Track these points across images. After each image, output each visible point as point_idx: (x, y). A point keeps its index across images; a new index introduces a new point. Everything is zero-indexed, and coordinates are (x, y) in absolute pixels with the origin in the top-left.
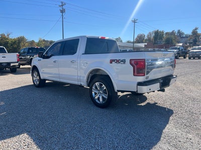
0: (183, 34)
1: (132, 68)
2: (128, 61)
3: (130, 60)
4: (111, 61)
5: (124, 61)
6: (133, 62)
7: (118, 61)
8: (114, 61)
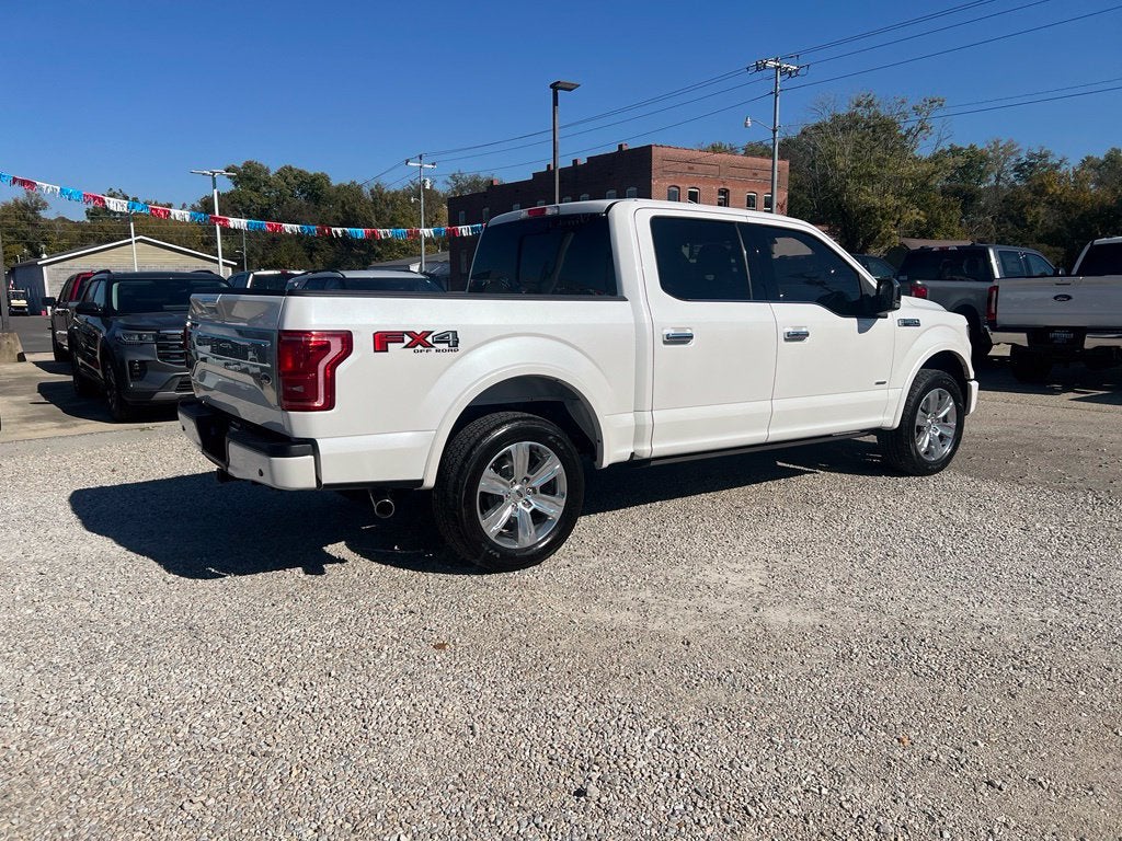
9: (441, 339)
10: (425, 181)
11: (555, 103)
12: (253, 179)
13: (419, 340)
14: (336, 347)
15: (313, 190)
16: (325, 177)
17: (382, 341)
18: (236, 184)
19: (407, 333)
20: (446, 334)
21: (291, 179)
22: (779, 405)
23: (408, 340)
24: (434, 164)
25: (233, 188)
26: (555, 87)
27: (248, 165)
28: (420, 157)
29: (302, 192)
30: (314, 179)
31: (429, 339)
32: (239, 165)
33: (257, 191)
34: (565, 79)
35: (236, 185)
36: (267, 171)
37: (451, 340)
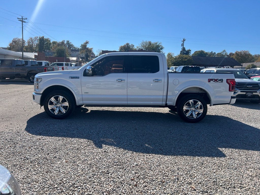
0: (72, 45)
1: (228, 85)
2: (225, 81)
3: (227, 79)
4: (210, 80)
5: (222, 80)
6: (229, 81)
7: (216, 80)
8: (212, 80)
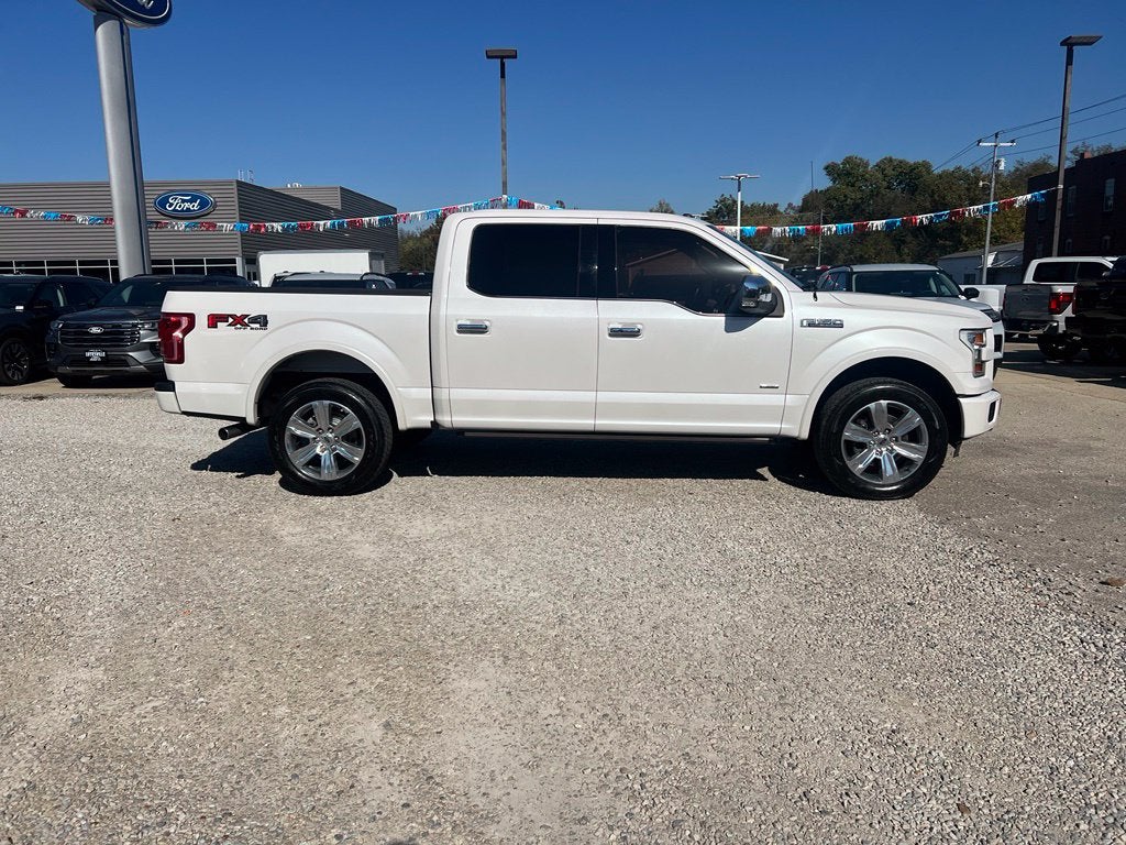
9: (255, 320)
10: (998, 161)
11: (1069, 62)
12: (850, 174)
13: (239, 321)
14: (185, 322)
15: (911, 182)
16: (926, 165)
17: (214, 320)
18: (834, 180)
19: (231, 316)
20: (259, 317)
21: (889, 171)
22: (604, 396)
23: (231, 320)
24: (1013, 141)
25: (831, 184)
26: (1069, 44)
27: (848, 160)
28: (996, 135)
29: (899, 184)
30: (914, 168)
31: (246, 320)
32: (839, 161)
33: (853, 186)
34: (1075, 34)
35: (834, 182)
36: (867, 164)
37: (262, 321)
